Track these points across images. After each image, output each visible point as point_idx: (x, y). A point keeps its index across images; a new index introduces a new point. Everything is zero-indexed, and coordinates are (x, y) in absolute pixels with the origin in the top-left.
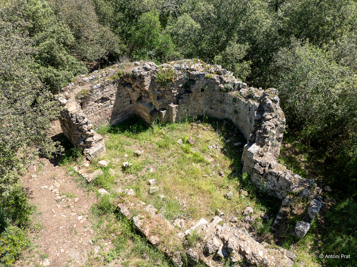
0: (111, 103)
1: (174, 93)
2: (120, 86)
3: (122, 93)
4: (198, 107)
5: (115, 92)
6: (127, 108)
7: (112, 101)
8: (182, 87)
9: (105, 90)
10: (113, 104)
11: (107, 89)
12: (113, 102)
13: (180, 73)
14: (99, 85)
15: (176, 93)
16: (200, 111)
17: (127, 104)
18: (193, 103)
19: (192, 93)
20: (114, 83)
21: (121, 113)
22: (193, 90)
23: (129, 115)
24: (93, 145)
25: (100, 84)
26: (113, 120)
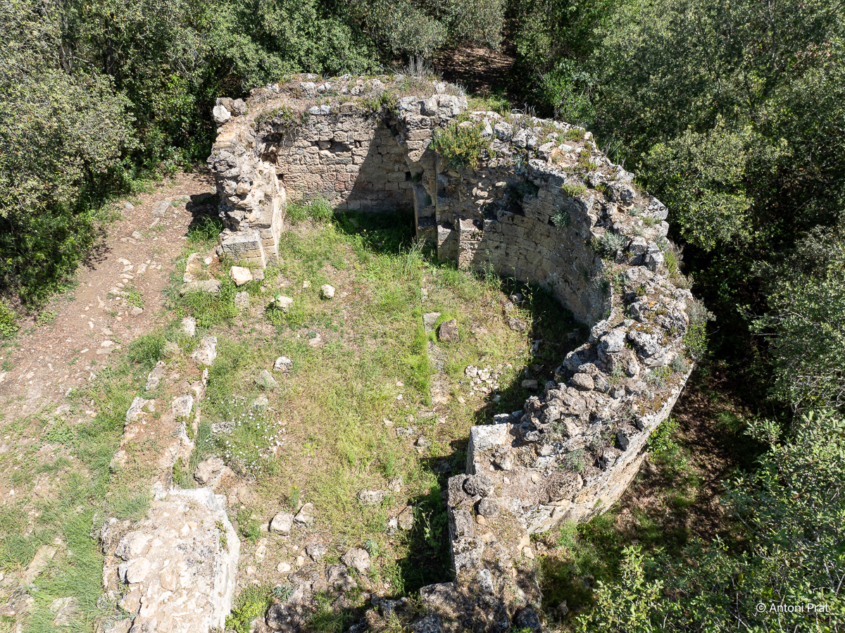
0: (354, 159)
1: (477, 197)
2: (383, 129)
3: (385, 146)
4: (537, 260)
5: (366, 137)
6: (394, 186)
7: (355, 157)
8: (505, 190)
9: (339, 125)
10: (356, 164)
11: (346, 126)
12: (359, 160)
13: (505, 150)
14: (326, 108)
15: (482, 198)
16: (540, 273)
17: (397, 178)
18: (523, 243)
19: (524, 216)
20: (367, 116)
21: (378, 191)
22: (527, 209)
23: (398, 205)
24: (242, 229)
25: (329, 107)
26: (355, 199)
